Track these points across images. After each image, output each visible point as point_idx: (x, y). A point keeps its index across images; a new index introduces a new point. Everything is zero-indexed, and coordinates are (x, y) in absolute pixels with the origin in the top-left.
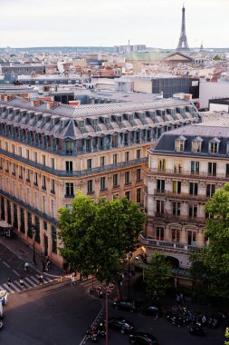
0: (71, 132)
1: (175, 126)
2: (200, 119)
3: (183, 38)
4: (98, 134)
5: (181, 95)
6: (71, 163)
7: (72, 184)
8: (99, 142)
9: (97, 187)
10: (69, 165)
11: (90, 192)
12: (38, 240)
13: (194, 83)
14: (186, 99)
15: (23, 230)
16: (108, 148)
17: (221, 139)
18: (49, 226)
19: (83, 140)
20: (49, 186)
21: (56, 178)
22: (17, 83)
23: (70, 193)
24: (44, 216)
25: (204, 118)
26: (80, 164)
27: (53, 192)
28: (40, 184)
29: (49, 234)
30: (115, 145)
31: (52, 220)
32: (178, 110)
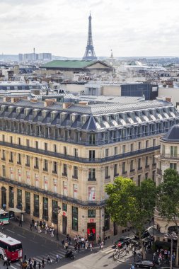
0: (93, 126)
3: (90, 47)
6: (94, 152)
7: (94, 170)
9: (111, 173)
10: (92, 154)
11: (107, 177)
13: (154, 89)
14: (167, 101)
16: (119, 140)
18: (69, 207)
19: (102, 133)
20: (70, 172)
21: (79, 165)
27: (75, 177)
28: (61, 171)
29: (69, 215)
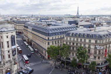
0: (49, 32)
1: (69, 31)
2: (77, 29)
3: (78, 13)
4: (55, 32)
5: (73, 24)
7: (49, 42)
8: (55, 34)
9: (54, 43)
10: (48, 38)
11: (53, 44)
12: (43, 53)
13: (77, 22)
14: (74, 25)
15: (40, 51)
17: (79, 34)
18: (45, 50)
19: (51, 33)
20: (45, 42)
21: (46, 41)
22: (41, 22)
23: (49, 44)
24: (44, 48)
25: (78, 29)
26: (51, 38)
27: (45, 44)
28: (43, 42)
29: (45, 52)
30: (58, 34)
31: (45, 49)
32: (72, 27)
